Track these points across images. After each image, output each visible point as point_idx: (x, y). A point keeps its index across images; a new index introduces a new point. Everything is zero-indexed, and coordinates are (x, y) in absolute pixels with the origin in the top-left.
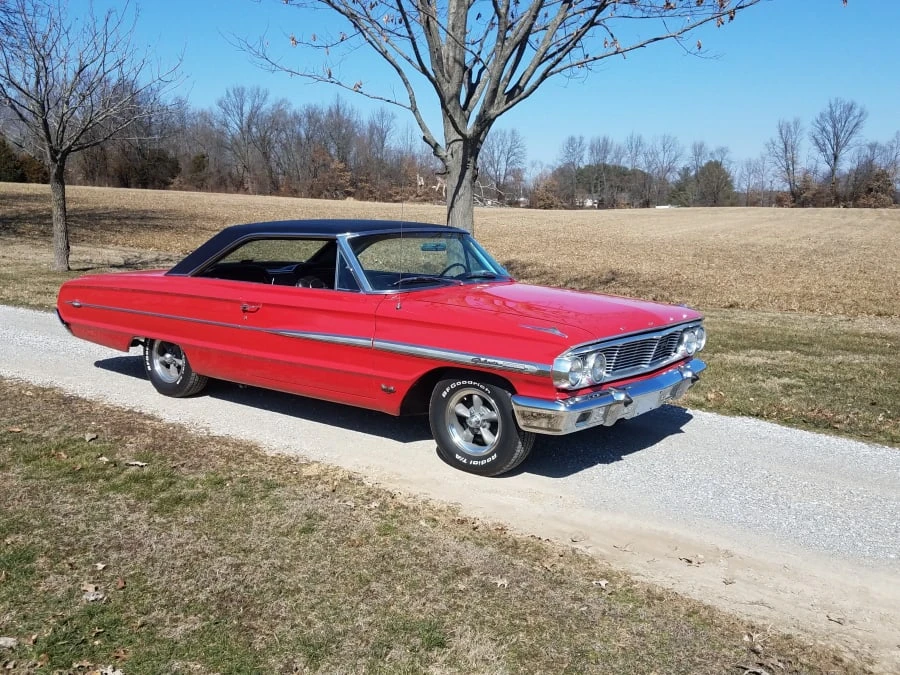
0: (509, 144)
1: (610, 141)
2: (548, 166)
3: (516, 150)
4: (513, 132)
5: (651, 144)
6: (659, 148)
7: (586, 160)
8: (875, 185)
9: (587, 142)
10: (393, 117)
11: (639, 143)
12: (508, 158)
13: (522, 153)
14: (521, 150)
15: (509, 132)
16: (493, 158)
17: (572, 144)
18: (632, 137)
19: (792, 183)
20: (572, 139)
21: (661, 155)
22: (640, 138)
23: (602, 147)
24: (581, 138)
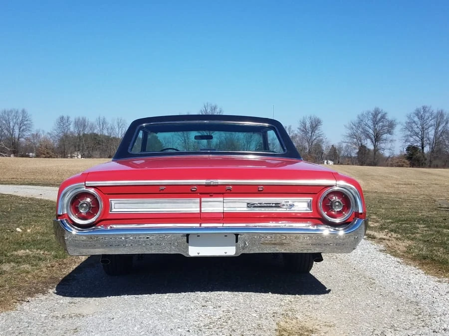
0: (21, 119)
1: (87, 121)
2: (49, 133)
3: (25, 123)
4: (23, 111)
5: (110, 122)
7: (72, 130)
9: (72, 119)
11: (104, 123)
12: (20, 128)
13: (29, 124)
14: (28, 122)
15: (20, 111)
16: (9, 127)
17: (62, 121)
18: (99, 119)
20: (62, 118)
22: (104, 119)
23: (81, 123)
24: (68, 118)
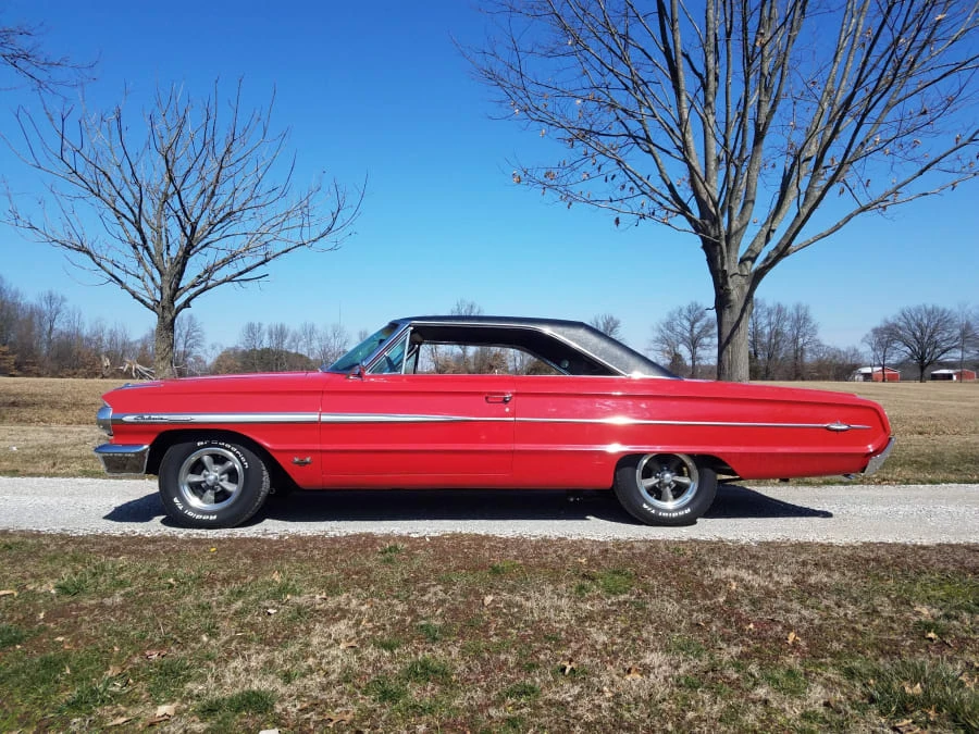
1: (287, 328)
3: (194, 334)
5: (323, 331)
6: (330, 334)
7: (266, 343)
8: (495, 363)
9: (266, 328)
10: (63, 300)
11: (313, 331)
17: (252, 330)
18: (306, 325)
19: (436, 363)
20: (252, 325)
21: (332, 341)
22: (313, 326)
24: (260, 324)
